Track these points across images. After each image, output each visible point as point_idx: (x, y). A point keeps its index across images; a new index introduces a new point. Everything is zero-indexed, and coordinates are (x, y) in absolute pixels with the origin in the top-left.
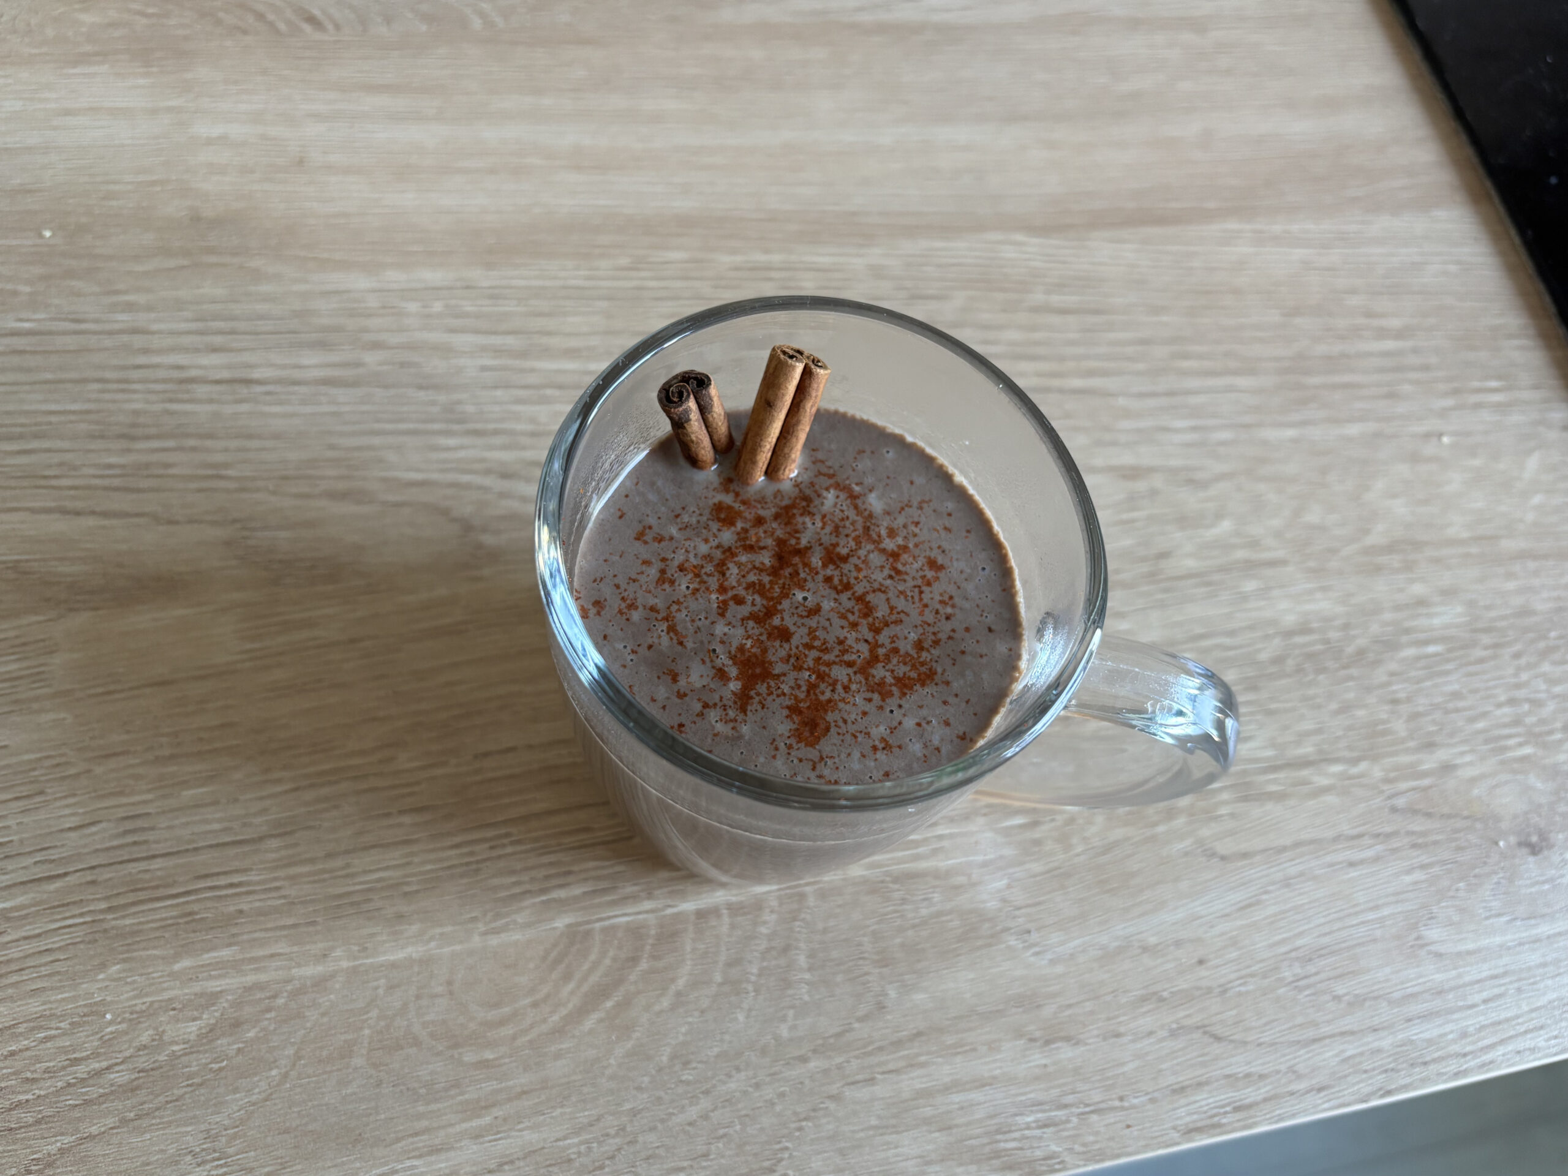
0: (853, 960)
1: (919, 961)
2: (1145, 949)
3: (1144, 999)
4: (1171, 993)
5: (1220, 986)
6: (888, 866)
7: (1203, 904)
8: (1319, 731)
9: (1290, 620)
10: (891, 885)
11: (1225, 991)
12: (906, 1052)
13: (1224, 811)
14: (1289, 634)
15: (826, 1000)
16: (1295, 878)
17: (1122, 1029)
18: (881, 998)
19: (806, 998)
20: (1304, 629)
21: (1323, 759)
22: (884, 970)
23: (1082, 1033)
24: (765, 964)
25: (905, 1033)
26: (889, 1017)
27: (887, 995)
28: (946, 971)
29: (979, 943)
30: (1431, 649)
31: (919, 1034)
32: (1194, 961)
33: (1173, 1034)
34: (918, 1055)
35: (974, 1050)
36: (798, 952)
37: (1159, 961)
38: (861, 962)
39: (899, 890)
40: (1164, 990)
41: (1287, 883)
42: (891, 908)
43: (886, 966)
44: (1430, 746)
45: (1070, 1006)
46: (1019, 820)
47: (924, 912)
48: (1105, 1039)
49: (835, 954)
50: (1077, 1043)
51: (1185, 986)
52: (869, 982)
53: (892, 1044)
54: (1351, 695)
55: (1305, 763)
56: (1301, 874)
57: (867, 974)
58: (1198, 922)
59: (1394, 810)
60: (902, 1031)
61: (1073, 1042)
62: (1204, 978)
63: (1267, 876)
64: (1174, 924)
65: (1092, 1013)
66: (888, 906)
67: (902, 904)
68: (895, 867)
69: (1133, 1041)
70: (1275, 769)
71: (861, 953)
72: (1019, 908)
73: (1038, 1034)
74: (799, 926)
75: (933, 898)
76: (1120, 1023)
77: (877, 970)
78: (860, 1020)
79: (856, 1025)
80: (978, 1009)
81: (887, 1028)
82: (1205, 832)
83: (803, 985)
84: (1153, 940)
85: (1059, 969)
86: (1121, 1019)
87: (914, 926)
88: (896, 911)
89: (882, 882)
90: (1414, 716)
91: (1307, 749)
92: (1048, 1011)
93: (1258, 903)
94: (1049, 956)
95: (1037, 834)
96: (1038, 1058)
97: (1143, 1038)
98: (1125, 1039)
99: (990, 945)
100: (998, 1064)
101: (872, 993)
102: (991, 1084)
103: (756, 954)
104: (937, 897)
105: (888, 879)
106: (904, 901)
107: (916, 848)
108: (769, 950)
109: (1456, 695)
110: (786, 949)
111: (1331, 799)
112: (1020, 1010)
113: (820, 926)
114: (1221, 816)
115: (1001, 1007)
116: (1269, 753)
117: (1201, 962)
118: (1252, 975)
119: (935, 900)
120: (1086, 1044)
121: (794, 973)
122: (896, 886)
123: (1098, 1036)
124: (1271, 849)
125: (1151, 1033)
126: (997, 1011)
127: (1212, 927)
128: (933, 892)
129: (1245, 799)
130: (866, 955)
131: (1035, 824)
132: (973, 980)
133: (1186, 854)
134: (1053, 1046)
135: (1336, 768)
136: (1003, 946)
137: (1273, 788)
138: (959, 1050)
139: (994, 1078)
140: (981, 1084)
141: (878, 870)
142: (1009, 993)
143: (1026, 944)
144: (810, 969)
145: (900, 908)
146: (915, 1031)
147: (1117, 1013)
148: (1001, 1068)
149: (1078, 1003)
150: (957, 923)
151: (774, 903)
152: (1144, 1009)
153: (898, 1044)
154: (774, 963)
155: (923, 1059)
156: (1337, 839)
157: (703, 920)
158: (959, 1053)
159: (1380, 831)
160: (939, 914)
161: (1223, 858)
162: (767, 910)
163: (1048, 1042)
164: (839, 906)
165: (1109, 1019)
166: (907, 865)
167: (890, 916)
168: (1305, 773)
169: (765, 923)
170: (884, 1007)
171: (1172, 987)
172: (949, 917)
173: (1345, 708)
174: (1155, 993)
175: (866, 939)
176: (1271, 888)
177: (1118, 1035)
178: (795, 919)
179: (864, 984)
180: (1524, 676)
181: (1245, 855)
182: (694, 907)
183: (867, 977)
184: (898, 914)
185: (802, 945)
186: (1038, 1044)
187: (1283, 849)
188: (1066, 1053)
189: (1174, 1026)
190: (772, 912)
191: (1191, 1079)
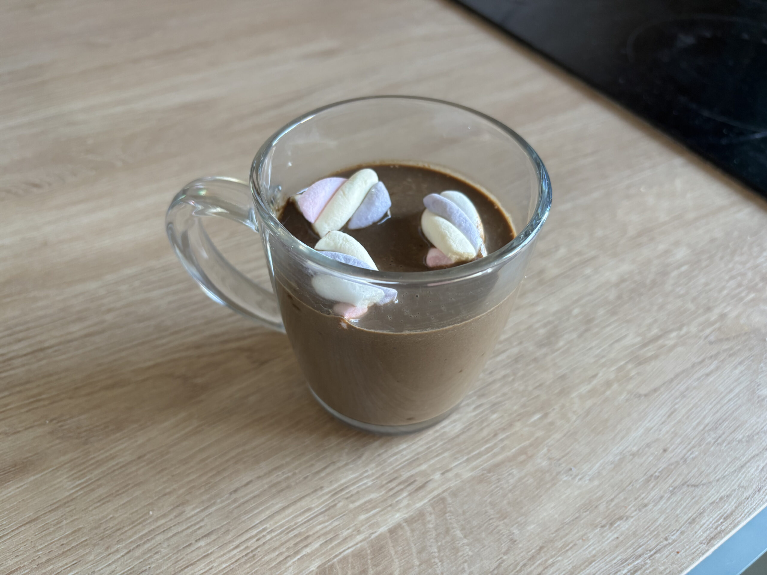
0: (486, 522)
1: (522, 508)
2: (634, 455)
3: (648, 481)
4: (660, 472)
5: (681, 459)
6: (481, 465)
7: (650, 421)
8: (655, 321)
9: (614, 279)
10: (488, 475)
11: (685, 461)
12: (539, 562)
13: (633, 373)
14: (617, 285)
15: (482, 550)
16: (685, 392)
17: (646, 501)
18: (511, 537)
19: (470, 553)
20: (623, 280)
21: (665, 333)
22: (505, 520)
23: (626, 512)
24: (439, 544)
25: (533, 551)
26: (520, 546)
27: (513, 533)
28: (539, 508)
29: (548, 486)
30: (684, 268)
31: (541, 548)
32: (661, 451)
33: (673, 493)
34: (546, 561)
35: (575, 545)
36: (455, 530)
37: (644, 458)
38: (491, 521)
39: (494, 475)
40: (655, 472)
41: (683, 395)
42: (493, 487)
43: (505, 518)
44: (709, 309)
45: (612, 500)
46: (537, 417)
47: (512, 481)
48: (640, 510)
49: (475, 523)
50: (627, 519)
51: (664, 466)
52: (500, 530)
53: (530, 559)
54: (660, 300)
55: (657, 338)
56: (687, 389)
57: (497, 526)
58: (651, 431)
59: (711, 343)
60: (532, 550)
61: (625, 518)
62: (671, 458)
63: (672, 395)
64: (641, 437)
65: (625, 499)
66: (492, 486)
67: (499, 482)
68: (486, 465)
69: (655, 506)
70: (645, 345)
71: (489, 516)
72: (559, 460)
73: (604, 522)
74: (449, 516)
75: (513, 472)
76: (643, 498)
77: (502, 522)
78: (505, 553)
79: (505, 557)
80: (565, 521)
81: (522, 552)
82: (630, 386)
83: (465, 547)
84: (635, 449)
85: (596, 483)
86: (643, 496)
87: (510, 491)
88: (497, 487)
89: (483, 475)
90: (694, 299)
91: (655, 331)
92: (602, 508)
93: (675, 411)
94: (587, 478)
95: (549, 420)
96: (611, 536)
97: (659, 501)
98: (650, 507)
99: (554, 484)
100: (592, 548)
101: (505, 536)
102: (594, 561)
103: (431, 540)
104: (515, 471)
105: (485, 472)
106: (499, 480)
107: (492, 450)
108: (438, 535)
109: (706, 284)
110: (447, 531)
111: (680, 349)
112: (588, 512)
113: (460, 511)
114: (634, 376)
115: (577, 515)
116: (639, 339)
117: (665, 451)
118: (694, 447)
119: (515, 473)
120: (632, 517)
121: (457, 542)
122: (492, 474)
123: (636, 510)
124: (666, 382)
125: (661, 497)
126: (576, 518)
127: (660, 431)
128: (512, 469)
129: (640, 364)
130: (492, 516)
131: (546, 415)
132: (554, 507)
133: (627, 400)
134: (616, 525)
135: (674, 334)
136: (561, 482)
137: (650, 354)
138: (567, 548)
139: (594, 556)
140: (589, 562)
141: (478, 470)
142: (577, 506)
143: (573, 476)
144: (465, 537)
145: (498, 484)
146: (538, 548)
147: (638, 494)
148: (594, 549)
149: (615, 497)
150: (531, 480)
151: (430, 509)
152: (651, 486)
153: (533, 558)
154: (444, 541)
155: (550, 561)
156: (693, 366)
157: (394, 534)
158: (568, 550)
159: (711, 355)
160: (521, 479)
161: (646, 395)
162: (428, 514)
163: (612, 524)
164: (466, 496)
165: (636, 499)
166: (491, 461)
167: (495, 491)
168: (660, 342)
169: (429, 522)
170: (515, 541)
171: (658, 469)
172: (526, 479)
173: (661, 307)
174: (652, 476)
175: (488, 508)
176: (677, 401)
177: (646, 505)
178: (445, 513)
179: (498, 533)
180: (730, 266)
181: (655, 390)
182: (386, 529)
183: (498, 528)
184: (498, 488)
185: (455, 525)
186: (607, 527)
187: (671, 381)
188: (624, 526)
189: (671, 489)
190: (431, 514)
191: (695, 513)
